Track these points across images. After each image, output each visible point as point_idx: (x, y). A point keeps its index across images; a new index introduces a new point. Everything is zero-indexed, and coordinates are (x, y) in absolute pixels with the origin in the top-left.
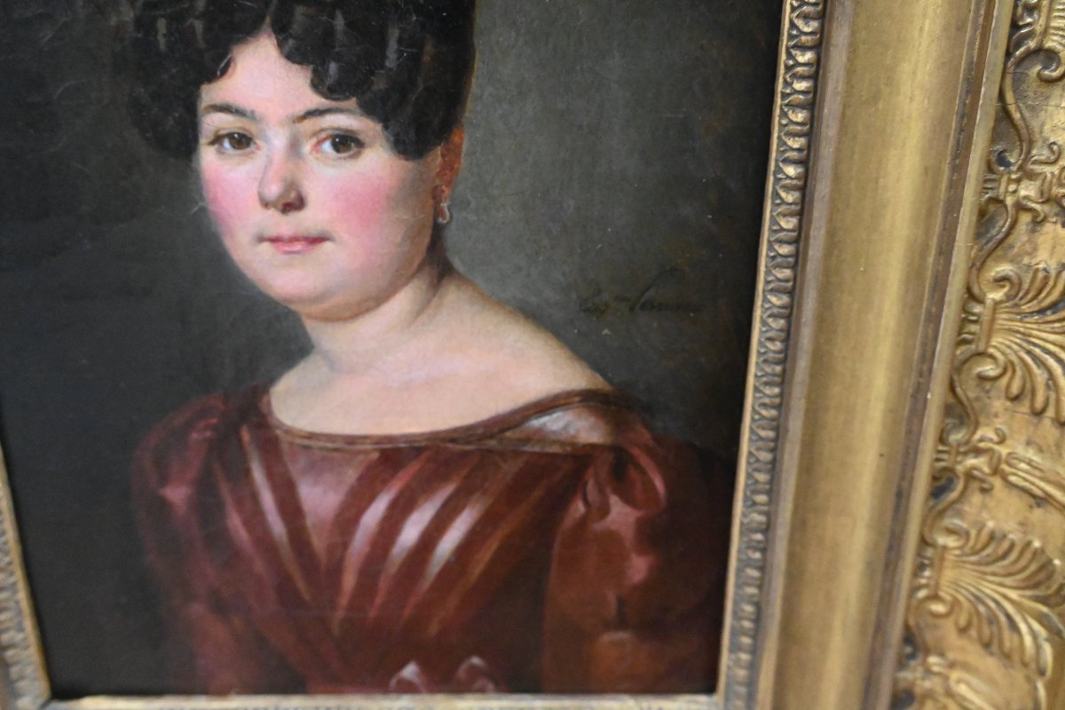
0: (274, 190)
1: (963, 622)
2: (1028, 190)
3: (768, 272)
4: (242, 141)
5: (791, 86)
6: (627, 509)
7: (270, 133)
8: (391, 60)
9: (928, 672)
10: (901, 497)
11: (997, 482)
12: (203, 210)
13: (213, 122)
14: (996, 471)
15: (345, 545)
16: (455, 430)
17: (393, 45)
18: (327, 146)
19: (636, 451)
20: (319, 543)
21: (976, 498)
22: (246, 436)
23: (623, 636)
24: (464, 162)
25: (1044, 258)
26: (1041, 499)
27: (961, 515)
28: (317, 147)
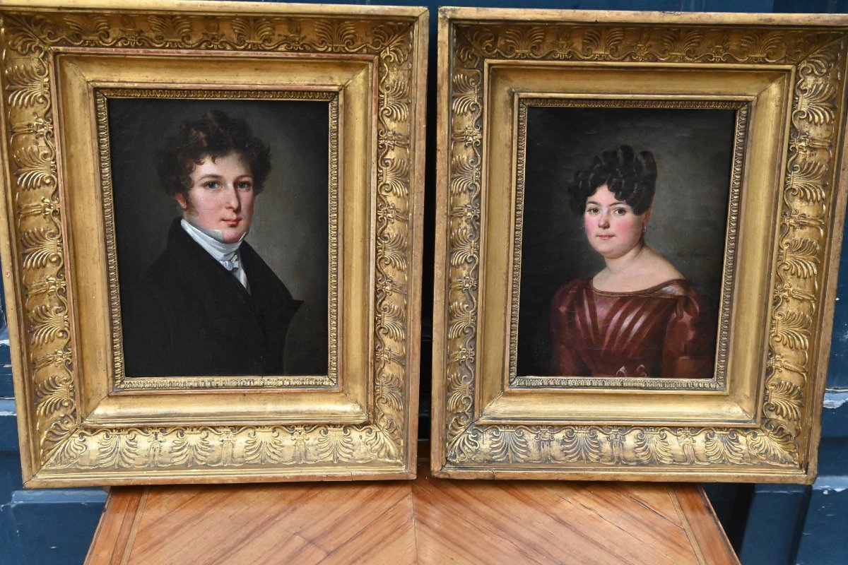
0: (602, 223)
1: (785, 343)
2: (792, 221)
3: (728, 244)
4: (596, 211)
5: (733, 197)
6: (688, 316)
7: (603, 209)
8: (635, 192)
9: (776, 361)
10: (766, 304)
11: (790, 299)
12: (584, 228)
13: (589, 206)
14: (790, 296)
15: (608, 327)
16: (641, 291)
17: (636, 188)
18: (617, 212)
19: (691, 298)
20: (600, 326)
21: (786, 304)
22: (584, 292)
23: (685, 358)
24: (650, 216)
25: (797, 237)
26: (802, 301)
27: (782, 310)
28: (614, 213)
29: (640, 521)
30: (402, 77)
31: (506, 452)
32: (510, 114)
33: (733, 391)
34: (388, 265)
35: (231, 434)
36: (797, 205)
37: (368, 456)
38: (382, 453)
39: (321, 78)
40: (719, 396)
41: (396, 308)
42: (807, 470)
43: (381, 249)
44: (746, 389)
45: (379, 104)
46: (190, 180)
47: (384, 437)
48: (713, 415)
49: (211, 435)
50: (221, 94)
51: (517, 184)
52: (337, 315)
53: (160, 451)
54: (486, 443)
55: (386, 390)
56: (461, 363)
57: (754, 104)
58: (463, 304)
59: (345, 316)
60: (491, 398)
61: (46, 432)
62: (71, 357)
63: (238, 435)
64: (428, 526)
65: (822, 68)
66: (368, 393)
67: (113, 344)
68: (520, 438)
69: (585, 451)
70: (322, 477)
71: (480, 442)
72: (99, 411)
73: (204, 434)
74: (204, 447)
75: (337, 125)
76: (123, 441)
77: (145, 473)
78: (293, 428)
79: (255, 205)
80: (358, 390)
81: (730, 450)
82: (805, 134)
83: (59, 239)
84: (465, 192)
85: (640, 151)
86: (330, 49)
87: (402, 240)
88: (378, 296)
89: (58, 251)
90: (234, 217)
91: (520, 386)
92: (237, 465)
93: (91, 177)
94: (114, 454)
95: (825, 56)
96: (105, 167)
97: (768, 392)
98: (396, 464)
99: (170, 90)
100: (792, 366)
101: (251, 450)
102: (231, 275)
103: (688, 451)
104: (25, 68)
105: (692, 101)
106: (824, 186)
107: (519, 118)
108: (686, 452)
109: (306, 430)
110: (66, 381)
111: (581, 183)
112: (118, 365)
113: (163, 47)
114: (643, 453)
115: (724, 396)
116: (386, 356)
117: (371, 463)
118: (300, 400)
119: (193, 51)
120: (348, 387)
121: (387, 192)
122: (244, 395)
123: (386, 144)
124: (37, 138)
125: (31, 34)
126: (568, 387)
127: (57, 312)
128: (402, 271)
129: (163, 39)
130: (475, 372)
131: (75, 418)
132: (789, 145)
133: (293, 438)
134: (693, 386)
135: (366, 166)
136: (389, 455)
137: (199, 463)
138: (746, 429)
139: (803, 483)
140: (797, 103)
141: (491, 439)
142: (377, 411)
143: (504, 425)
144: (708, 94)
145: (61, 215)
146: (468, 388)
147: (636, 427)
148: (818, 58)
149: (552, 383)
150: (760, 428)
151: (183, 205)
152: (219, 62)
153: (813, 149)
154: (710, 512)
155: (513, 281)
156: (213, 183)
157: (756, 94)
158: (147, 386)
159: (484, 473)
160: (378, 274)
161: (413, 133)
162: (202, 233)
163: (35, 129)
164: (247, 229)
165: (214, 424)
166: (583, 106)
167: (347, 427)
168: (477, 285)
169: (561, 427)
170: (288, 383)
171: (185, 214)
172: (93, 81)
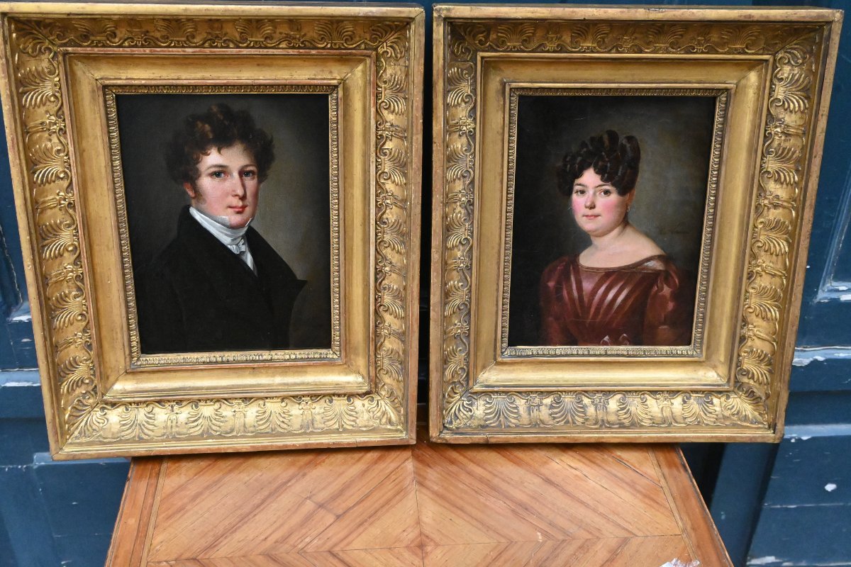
0: (588, 204)
1: (757, 314)
2: (766, 202)
3: (707, 222)
4: (583, 192)
5: (712, 179)
6: (668, 289)
7: (590, 190)
8: (619, 174)
9: (749, 330)
10: (741, 279)
11: (763, 273)
12: (571, 209)
13: (577, 188)
14: (763, 271)
15: (593, 299)
17: (620, 170)
18: (602, 193)
19: (671, 272)
20: (586, 299)
21: (759, 278)
22: (571, 268)
23: (665, 327)
24: (634, 197)
25: (771, 217)
26: (774, 276)
27: (755, 283)
28: (600, 193)
29: (622, 480)
30: (399, 73)
31: (498, 418)
32: (502, 103)
33: (708, 358)
34: (387, 247)
35: (243, 405)
36: (772, 186)
37: (371, 423)
38: (384, 420)
39: (321, 73)
40: (696, 362)
41: (395, 288)
42: (774, 430)
43: (380, 232)
44: (722, 356)
45: (377, 96)
46: (197, 170)
47: (386, 406)
48: (690, 379)
49: (223, 406)
50: (225, 89)
51: (508, 169)
52: (339, 294)
53: (177, 422)
54: (480, 409)
55: (386, 361)
56: (456, 337)
57: (733, 92)
58: (458, 283)
59: (347, 294)
60: (484, 367)
61: (69, 408)
62: (90, 338)
63: (250, 406)
64: (428, 488)
65: (798, 59)
66: (369, 366)
67: (129, 324)
68: (512, 403)
69: (572, 415)
70: (329, 444)
71: (475, 408)
72: (118, 386)
73: (217, 406)
74: (217, 417)
75: (337, 117)
76: (141, 414)
77: (164, 444)
78: (300, 398)
79: (260, 192)
80: (361, 362)
81: (706, 412)
82: (781, 121)
83: (75, 229)
84: (459, 179)
85: (625, 136)
86: (329, 46)
87: (400, 226)
88: (378, 277)
89: (74, 241)
90: (240, 204)
91: (511, 356)
92: (250, 434)
93: (103, 170)
94: (134, 427)
95: (801, 47)
96: (116, 160)
97: (741, 358)
98: (397, 431)
99: (176, 86)
100: (762, 335)
101: (261, 420)
102: (238, 258)
103: (667, 413)
104: (36, 69)
105: (674, 89)
106: (797, 171)
107: (510, 106)
108: (664, 414)
109: (312, 400)
110: (86, 360)
111: (569, 166)
112: (134, 344)
113: (168, 47)
114: (624, 416)
115: (700, 362)
116: (386, 331)
117: (373, 430)
118: (306, 372)
119: (198, 49)
120: (350, 359)
121: (385, 179)
122: (254, 368)
123: (384, 135)
124: (50, 135)
125: (40, 36)
126: (556, 356)
127: (76, 297)
128: (401, 253)
129: (168, 38)
130: (469, 344)
131: (96, 393)
132: (766, 130)
133: (300, 407)
134: (672, 353)
135: (366, 155)
136: (390, 422)
137: (214, 433)
138: (720, 392)
139: (771, 441)
140: (774, 91)
141: (484, 405)
142: (378, 381)
143: (497, 392)
144: (690, 83)
145: (77, 207)
146: (463, 359)
147: (619, 392)
148: (795, 49)
149: (541, 353)
150: (733, 391)
151: (191, 193)
152: (223, 59)
153: (787, 135)
154: (686, 470)
155: (505, 259)
156: (220, 172)
157: (735, 82)
158: (162, 362)
159: (479, 438)
160: (378, 256)
161: (410, 127)
162: (210, 220)
163: (48, 127)
164: (253, 215)
165: (226, 396)
166: (571, 94)
167: (350, 396)
168: (471, 264)
169: (550, 393)
170: (294, 357)
171: (193, 202)
172: (101, 79)
